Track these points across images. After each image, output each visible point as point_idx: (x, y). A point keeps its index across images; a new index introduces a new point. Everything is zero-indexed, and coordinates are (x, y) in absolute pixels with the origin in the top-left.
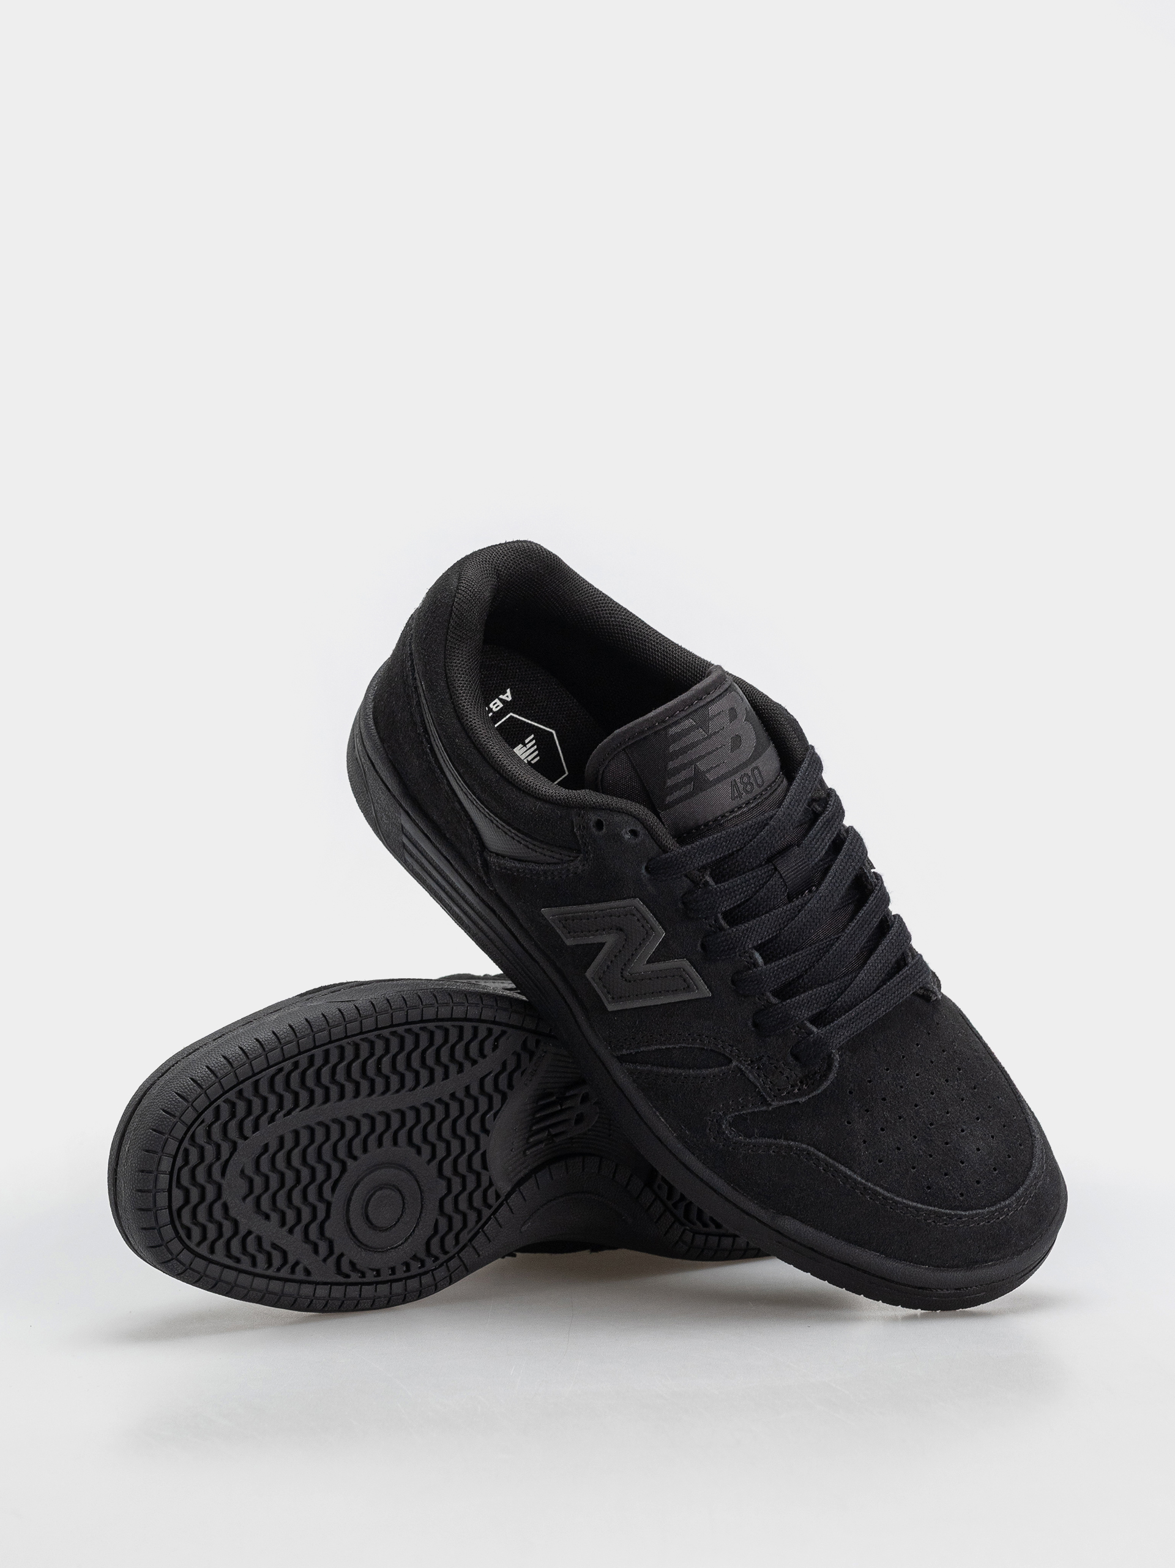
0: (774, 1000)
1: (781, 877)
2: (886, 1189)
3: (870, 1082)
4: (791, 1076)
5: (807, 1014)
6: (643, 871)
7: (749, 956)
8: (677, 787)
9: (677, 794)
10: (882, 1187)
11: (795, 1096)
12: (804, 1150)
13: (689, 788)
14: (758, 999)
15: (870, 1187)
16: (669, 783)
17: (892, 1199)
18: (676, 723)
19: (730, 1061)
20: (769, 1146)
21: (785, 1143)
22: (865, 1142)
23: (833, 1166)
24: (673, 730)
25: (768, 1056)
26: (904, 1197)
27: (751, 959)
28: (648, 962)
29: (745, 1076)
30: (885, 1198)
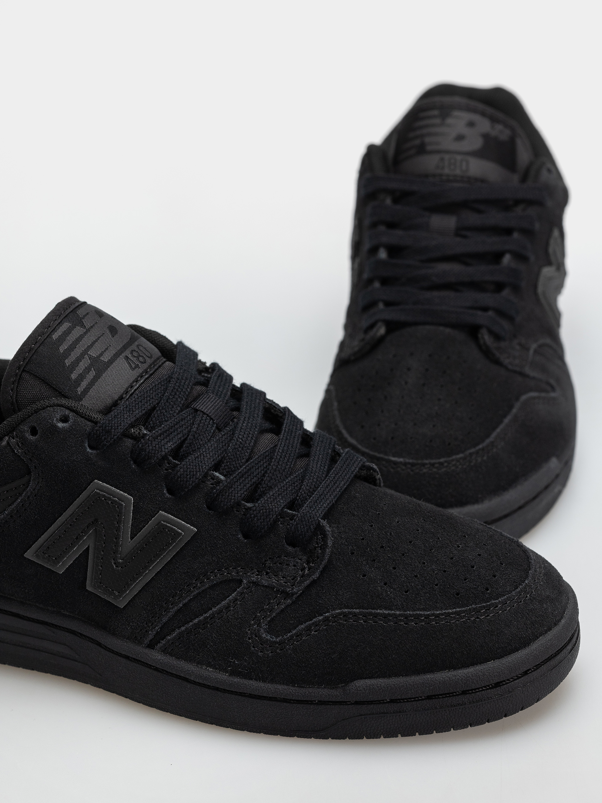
0: (249, 505)
1: (204, 413)
2: (424, 610)
3: (363, 539)
4: (297, 563)
5: (283, 503)
6: (88, 450)
7: (211, 478)
8: (81, 377)
9: (84, 384)
10: (419, 609)
11: (309, 575)
12: (340, 614)
13: (92, 373)
14: (237, 511)
15: (410, 614)
16: (74, 376)
17: (433, 615)
18: (54, 330)
19: (241, 581)
20: (308, 629)
21: (321, 618)
22: (385, 584)
23: (371, 614)
24: (55, 336)
25: (270, 558)
26: (441, 609)
27: (213, 479)
28: (132, 538)
29: (259, 585)
30: (427, 617)
